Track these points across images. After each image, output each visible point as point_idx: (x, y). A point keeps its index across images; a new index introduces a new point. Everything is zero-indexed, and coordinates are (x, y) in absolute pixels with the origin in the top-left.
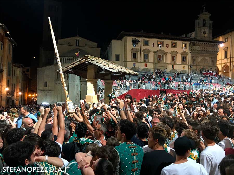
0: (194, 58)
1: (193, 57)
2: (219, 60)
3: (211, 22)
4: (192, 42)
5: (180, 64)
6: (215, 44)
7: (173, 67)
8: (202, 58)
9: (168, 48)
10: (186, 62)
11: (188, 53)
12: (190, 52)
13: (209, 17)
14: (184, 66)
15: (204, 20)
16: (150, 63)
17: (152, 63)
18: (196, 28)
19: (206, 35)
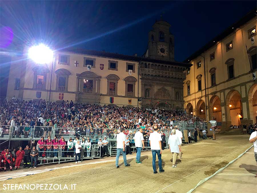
0: (147, 87)
1: (144, 85)
2: (192, 95)
3: (172, 36)
4: (143, 62)
5: (124, 96)
7: (112, 100)
10: (134, 93)
11: (137, 79)
12: (140, 77)
13: (168, 28)
14: (130, 99)
15: (161, 33)
16: (69, 92)
17: (73, 93)
18: (150, 44)
19: (165, 54)
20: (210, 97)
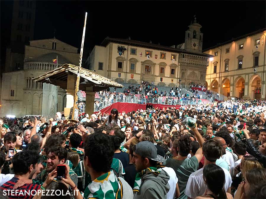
0: (183, 71)
2: (208, 75)
3: (202, 34)
4: (182, 54)
5: (169, 76)
6: (205, 57)
7: (161, 80)
8: (191, 71)
9: (156, 58)
10: (175, 75)
11: (177, 65)
12: (179, 64)
13: (200, 28)
14: (172, 79)
15: (195, 32)
16: (137, 74)
17: (139, 74)
18: (186, 40)
19: (196, 48)
20: (223, 79)
